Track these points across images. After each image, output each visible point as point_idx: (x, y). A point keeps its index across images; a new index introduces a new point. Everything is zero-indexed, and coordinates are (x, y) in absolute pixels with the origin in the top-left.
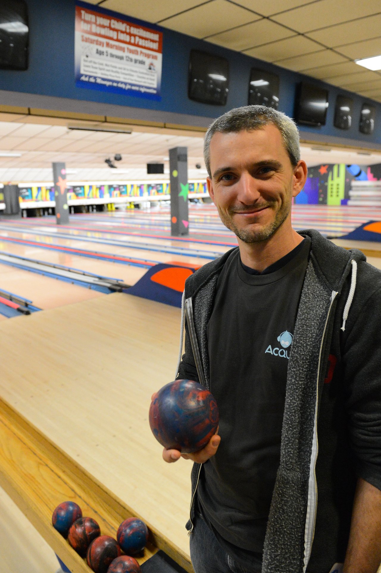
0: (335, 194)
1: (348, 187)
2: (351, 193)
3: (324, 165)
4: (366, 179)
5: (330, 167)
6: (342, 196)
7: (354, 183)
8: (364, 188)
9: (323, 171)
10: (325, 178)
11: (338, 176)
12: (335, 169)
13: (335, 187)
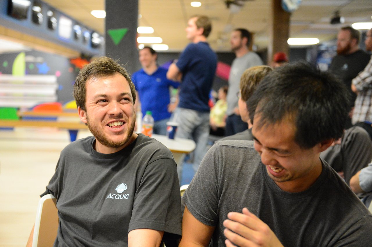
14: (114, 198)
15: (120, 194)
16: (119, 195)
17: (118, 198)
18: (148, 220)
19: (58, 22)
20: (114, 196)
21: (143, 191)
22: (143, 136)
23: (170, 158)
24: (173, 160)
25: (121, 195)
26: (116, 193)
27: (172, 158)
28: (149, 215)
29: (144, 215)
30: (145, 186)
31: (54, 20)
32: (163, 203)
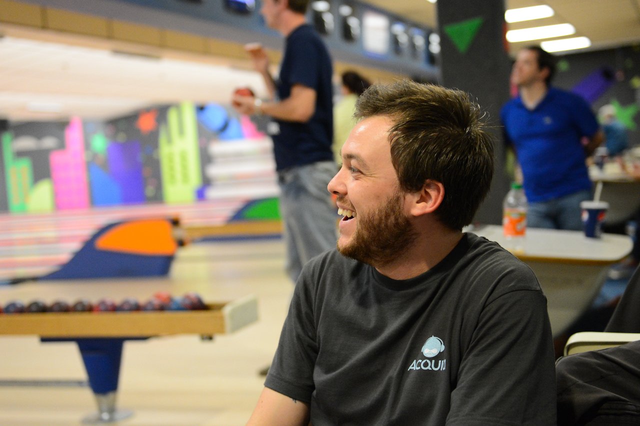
0: (179, 175)
1: (206, 159)
2: (214, 171)
3: (147, 110)
4: (240, 136)
5: (161, 112)
6: (195, 180)
7: (217, 148)
8: (239, 157)
9: (146, 124)
10: (152, 140)
11: (181, 132)
12: (172, 116)
13: (177, 161)
14: (419, 368)
15: (431, 359)
16: (428, 361)
17: (429, 368)
18: (487, 418)
19: (361, 24)
20: (419, 365)
21: (477, 355)
22: (473, 238)
23: (533, 289)
24: (540, 292)
25: (433, 361)
26: (424, 358)
27: (538, 288)
28: (487, 407)
29: (477, 406)
30: (479, 348)
31: (353, 22)
32: (518, 383)
